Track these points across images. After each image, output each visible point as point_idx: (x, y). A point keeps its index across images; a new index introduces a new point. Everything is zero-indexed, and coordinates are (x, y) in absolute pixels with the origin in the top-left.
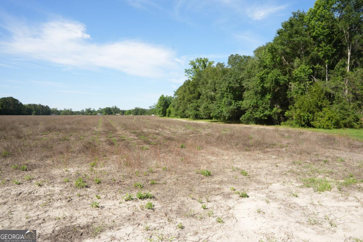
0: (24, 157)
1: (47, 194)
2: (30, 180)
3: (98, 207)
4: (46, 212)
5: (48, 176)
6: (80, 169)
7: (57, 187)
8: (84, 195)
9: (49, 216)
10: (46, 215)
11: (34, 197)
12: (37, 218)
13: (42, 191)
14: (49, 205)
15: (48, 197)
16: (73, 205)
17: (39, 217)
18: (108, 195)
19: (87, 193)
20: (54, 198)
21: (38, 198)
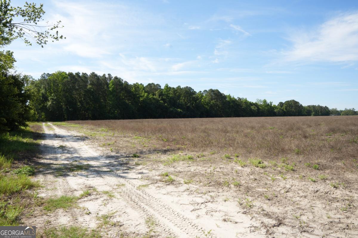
0: (315, 157)
1: (345, 198)
2: (324, 180)
4: (348, 217)
5: (342, 179)
7: (355, 193)
11: (331, 198)
13: (338, 194)
14: (350, 211)
15: (347, 202)
21: (335, 200)
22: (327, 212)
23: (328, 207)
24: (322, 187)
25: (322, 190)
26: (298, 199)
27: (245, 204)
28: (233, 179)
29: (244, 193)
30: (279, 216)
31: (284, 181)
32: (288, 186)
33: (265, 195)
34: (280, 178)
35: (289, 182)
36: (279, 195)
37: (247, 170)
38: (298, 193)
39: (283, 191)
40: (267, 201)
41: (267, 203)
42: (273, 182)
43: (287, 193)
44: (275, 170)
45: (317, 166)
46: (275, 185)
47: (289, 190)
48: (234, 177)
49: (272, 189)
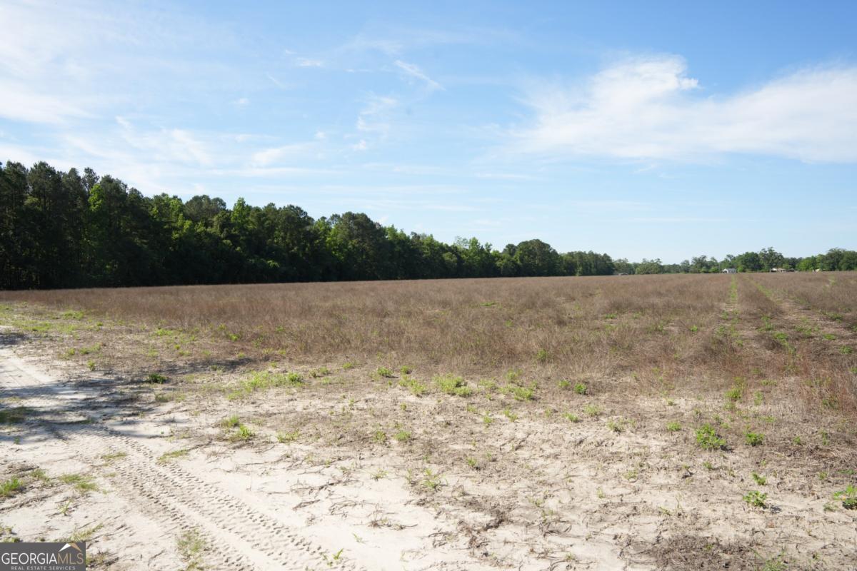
0: (580, 366)
1: (635, 451)
2: (596, 416)
3: (762, 505)
4: (636, 491)
5: (631, 411)
6: (702, 403)
7: (654, 438)
8: (721, 467)
9: (645, 502)
10: (638, 498)
11: (607, 454)
12: (620, 501)
13: (622, 443)
14: (642, 477)
15: (638, 459)
16: (695, 488)
17: (625, 499)
18: (787, 479)
19: (728, 464)
20: (651, 464)
21: (617, 457)
22: (599, 485)
23: (601, 475)
24: (590, 433)
25: (590, 439)
26: (541, 461)
27: (423, 481)
28: (397, 426)
29: (421, 456)
30: (499, 505)
31: (513, 425)
32: (520, 435)
33: (469, 458)
34: (503, 417)
35: (524, 426)
36: (500, 457)
37: (430, 403)
38: (541, 449)
39: (508, 448)
40: (473, 473)
41: (474, 477)
42: (487, 427)
43: (518, 451)
44: (493, 400)
45: (583, 386)
46: (490, 435)
47: (523, 443)
48: (398, 421)
49: (486, 444)
